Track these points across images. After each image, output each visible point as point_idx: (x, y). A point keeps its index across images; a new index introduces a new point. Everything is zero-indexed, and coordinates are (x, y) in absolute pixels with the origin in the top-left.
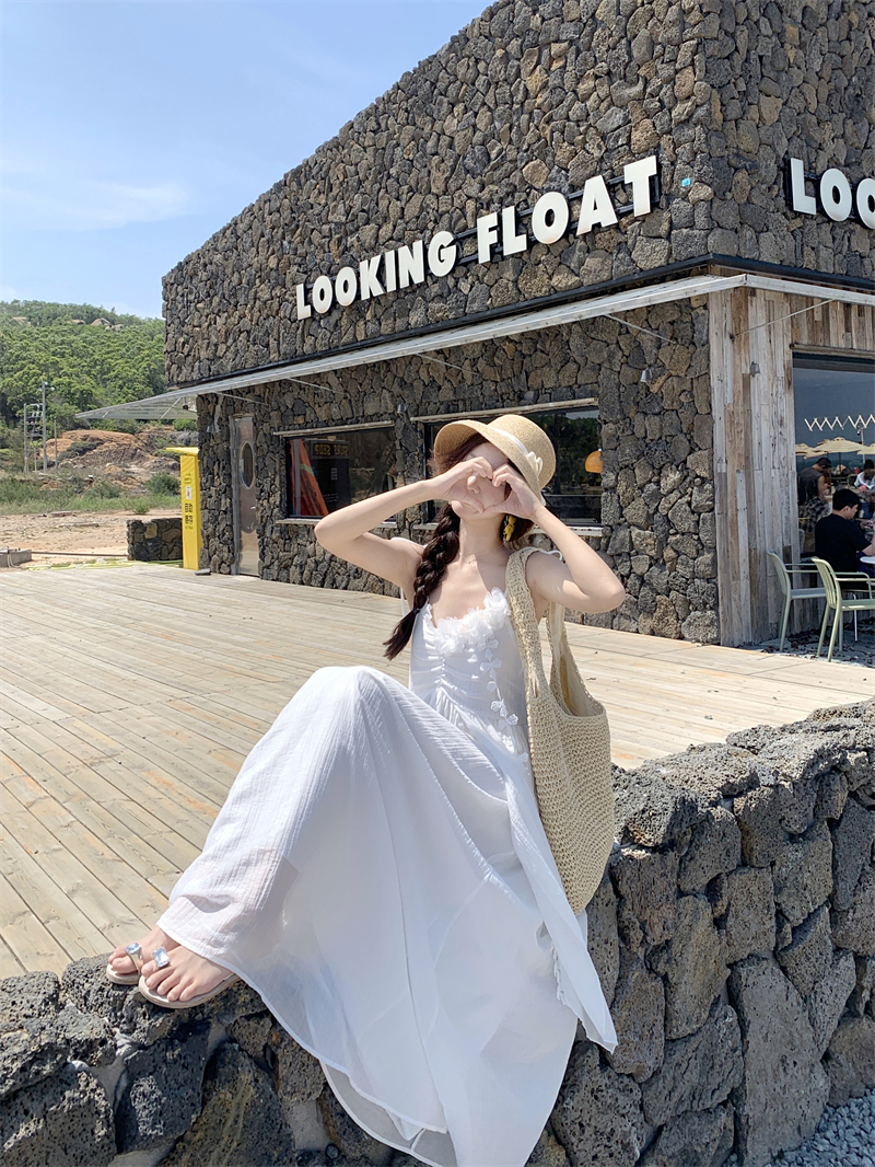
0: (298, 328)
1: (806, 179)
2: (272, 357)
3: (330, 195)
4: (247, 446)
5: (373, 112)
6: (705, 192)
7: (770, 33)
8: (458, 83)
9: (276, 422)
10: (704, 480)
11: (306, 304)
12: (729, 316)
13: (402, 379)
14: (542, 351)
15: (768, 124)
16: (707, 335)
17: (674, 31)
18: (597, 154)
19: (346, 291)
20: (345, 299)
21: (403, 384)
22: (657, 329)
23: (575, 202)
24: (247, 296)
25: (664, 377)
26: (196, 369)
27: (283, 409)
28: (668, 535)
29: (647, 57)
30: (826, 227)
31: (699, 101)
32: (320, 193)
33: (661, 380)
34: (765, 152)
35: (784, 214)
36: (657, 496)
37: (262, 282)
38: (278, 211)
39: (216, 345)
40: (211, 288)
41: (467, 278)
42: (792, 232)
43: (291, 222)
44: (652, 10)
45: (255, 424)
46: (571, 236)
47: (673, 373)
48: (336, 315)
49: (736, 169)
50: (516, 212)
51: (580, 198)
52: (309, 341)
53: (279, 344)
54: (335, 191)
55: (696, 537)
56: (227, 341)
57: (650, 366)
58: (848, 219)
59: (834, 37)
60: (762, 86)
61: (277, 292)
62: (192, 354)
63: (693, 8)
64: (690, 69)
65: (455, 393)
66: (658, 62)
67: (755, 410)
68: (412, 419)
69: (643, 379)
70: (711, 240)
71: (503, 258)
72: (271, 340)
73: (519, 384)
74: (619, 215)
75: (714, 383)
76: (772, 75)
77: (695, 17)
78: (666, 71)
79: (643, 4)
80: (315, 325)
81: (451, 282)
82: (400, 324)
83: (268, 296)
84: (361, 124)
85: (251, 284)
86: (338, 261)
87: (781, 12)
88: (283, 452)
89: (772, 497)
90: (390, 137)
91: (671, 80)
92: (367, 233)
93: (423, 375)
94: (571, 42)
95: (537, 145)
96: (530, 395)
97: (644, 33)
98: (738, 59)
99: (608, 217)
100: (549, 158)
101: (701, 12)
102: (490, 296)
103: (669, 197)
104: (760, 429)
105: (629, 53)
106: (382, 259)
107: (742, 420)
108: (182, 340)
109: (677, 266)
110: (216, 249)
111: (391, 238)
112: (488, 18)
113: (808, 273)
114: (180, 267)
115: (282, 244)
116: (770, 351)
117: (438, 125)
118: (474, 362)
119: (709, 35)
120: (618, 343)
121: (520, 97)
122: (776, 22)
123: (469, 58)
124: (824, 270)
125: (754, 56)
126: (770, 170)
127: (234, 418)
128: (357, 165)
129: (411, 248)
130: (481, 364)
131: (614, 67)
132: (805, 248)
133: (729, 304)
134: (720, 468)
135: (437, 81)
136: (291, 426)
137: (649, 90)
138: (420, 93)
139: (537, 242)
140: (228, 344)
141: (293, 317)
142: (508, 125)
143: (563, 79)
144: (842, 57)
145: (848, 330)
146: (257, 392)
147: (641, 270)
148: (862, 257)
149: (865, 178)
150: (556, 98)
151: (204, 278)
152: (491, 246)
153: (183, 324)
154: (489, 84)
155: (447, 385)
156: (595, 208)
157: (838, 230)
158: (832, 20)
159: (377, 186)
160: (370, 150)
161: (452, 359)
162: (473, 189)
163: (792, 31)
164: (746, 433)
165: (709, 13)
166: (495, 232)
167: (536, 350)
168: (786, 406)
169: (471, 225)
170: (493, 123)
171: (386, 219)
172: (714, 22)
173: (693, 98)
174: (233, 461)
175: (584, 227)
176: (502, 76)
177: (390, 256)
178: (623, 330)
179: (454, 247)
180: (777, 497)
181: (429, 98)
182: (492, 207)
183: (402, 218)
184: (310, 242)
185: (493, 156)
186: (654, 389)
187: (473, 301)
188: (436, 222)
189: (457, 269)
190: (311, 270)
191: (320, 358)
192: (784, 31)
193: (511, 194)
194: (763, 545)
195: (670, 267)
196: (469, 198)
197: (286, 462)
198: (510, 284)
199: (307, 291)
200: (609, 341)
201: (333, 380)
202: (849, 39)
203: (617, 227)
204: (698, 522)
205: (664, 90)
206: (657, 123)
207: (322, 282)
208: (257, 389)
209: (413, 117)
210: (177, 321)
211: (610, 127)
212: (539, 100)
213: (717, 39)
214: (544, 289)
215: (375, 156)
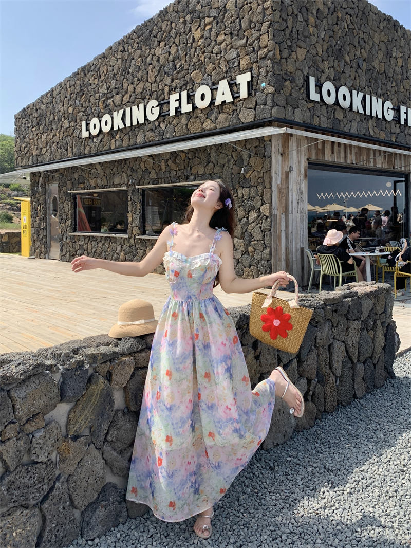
0: (82, 142)
1: (316, 86)
2: (69, 155)
3: (100, 80)
4: (55, 197)
5: (122, 43)
6: (271, 89)
7: (302, 20)
8: (163, 32)
9: (69, 186)
10: (267, 217)
11: (87, 130)
12: (280, 145)
13: (132, 168)
14: (198, 158)
15: (300, 60)
16: (271, 153)
17: (260, 17)
18: (224, 70)
19: (106, 125)
20: (106, 129)
21: (132, 170)
22: (249, 150)
23: (214, 91)
24: (57, 126)
25: (251, 171)
26: (31, 159)
27: (73, 180)
28: (250, 241)
29: (248, 28)
30: (324, 107)
31: (270, 49)
32: (95, 79)
33: (250, 172)
34: (298, 73)
35: (306, 101)
36: (247, 224)
37: (65, 120)
38: (74, 86)
39: (41, 149)
40: (39, 121)
41: (164, 122)
42: (309, 109)
43: (80, 91)
44: (251, 7)
45: (59, 187)
46: (212, 106)
47: (256, 169)
48: (101, 136)
49: (285, 80)
50: (188, 94)
51: (216, 89)
52: (88, 148)
53: (72, 149)
54: (102, 78)
55: (263, 242)
56: (46, 147)
57: (246, 166)
58: (334, 104)
59: (330, 22)
60: (298, 43)
61: (72, 124)
62: (29, 152)
63: (269, 8)
64: (267, 34)
65: (157, 175)
66: (253, 30)
67: (290, 187)
68: (137, 187)
69: (242, 172)
70: (273, 111)
71: (181, 114)
72: (69, 147)
73: (187, 172)
74: (234, 98)
75: (273, 174)
76: (303, 39)
77: (269, 12)
78: (256, 34)
79: (247, 4)
80: (91, 140)
81: (157, 124)
82: (132, 142)
83: (68, 126)
84: (116, 47)
85: (59, 120)
86: (103, 111)
87: (307, 11)
88: (73, 201)
89: (297, 226)
90: (129, 55)
91: (258, 39)
92: (118, 98)
93: (142, 166)
94: (215, 18)
95: (198, 63)
96: (192, 177)
97: (246, 17)
98: (288, 32)
99: (229, 99)
100: (203, 70)
101: (272, 9)
102: (175, 131)
103: (256, 91)
104: (292, 195)
105: (240, 25)
106: (124, 112)
107: (284, 192)
108: (24, 145)
109: (259, 121)
110: (42, 103)
111: (129, 102)
112: (177, 4)
113: (316, 127)
114: (24, 110)
115: (75, 102)
116: (298, 161)
117: (152, 51)
118: (166, 161)
119: (275, 20)
120: (232, 155)
121: (191, 41)
122: (305, 15)
123: (168, 21)
124: (322, 126)
125: (295, 30)
126: (300, 81)
127: (48, 184)
128: (113, 66)
129: (138, 107)
130: (170, 162)
131: (233, 31)
132: (315, 116)
133: (281, 140)
134: (275, 212)
135: (153, 30)
136: (77, 189)
137: (248, 43)
138: (144, 35)
139: (197, 107)
140: (47, 148)
141: (80, 137)
142: (185, 53)
143: (210, 34)
144: (334, 32)
145: (333, 153)
146: (61, 172)
147: (243, 123)
148: (340, 121)
149: (342, 86)
150: (207, 43)
151: (36, 116)
152: (176, 108)
153: (24, 138)
154: (177, 34)
155: (153, 172)
156: (223, 94)
157: (329, 109)
158: (329, 15)
159: (122, 77)
160: (120, 61)
161: (156, 159)
162: (168, 81)
163: (312, 20)
164: (286, 198)
165: (275, 10)
166: (178, 102)
167: (195, 157)
168: (304, 186)
169: (167, 98)
170: (178, 52)
171: (126, 92)
172: (278, 14)
173: (267, 48)
174: (47, 205)
175: (218, 102)
176: (182, 31)
177: (128, 110)
178: (234, 150)
179: (159, 107)
180: (298, 225)
181: (149, 38)
182: (177, 90)
183: (134, 92)
184: (89, 102)
185: (178, 67)
186: (247, 176)
187: (167, 133)
188: (150, 95)
189: (160, 118)
190: (89, 115)
191: (93, 156)
192: (308, 19)
193: (186, 85)
194: (292, 246)
195: (255, 122)
196: (166, 85)
197: (74, 206)
198: (184, 126)
199: (87, 125)
200: (228, 154)
201: (98, 167)
202: (337, 24)
203: (232, 103)
204: (264, 236)
205: (255, 43)
206: (252, 58)
207: (95, 121)
208: (60, 170)
209: (141, 47)
210: (21, 136)
211: (231, 58)
212: (199, 43)
213: (278, 22)
214: (199, 129)
215: (122, 63)
